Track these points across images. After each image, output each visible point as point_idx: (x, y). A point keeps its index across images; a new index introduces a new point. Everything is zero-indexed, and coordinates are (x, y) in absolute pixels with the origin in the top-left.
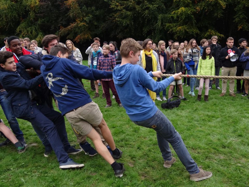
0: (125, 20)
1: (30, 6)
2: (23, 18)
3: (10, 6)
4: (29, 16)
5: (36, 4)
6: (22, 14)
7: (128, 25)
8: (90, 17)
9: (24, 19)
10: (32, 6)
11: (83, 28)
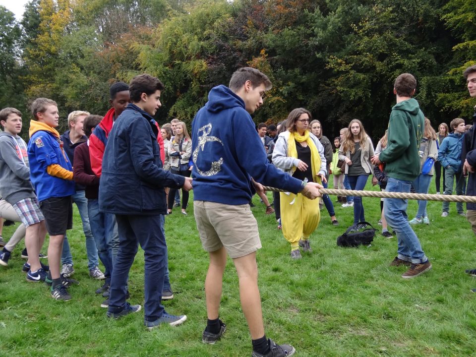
0: (354, 90)
1: (192, 71)
2: (181, 93)
3: (162, 73)
4: (190, 88)
5: (202, 68)
6: (181, 85)
7: (360, 98)
8: (290, 86)
9: (183, 94)
10: (196, 71)
11: (277, 105)
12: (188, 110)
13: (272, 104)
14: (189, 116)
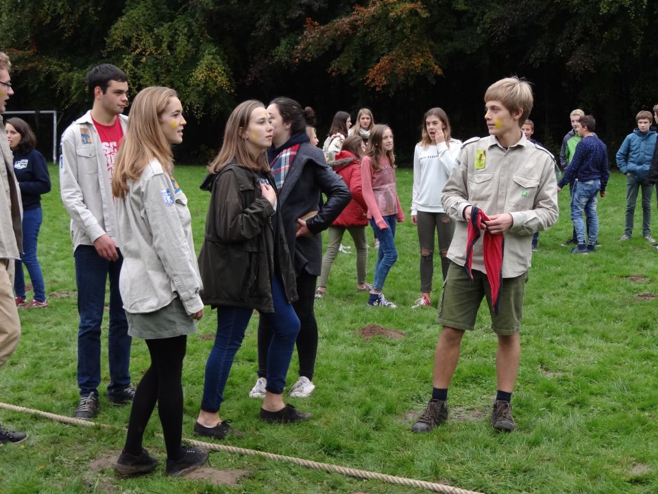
11: (408, 25)
12: (163, 31)
13: (398, 20)
14: (164, 46)
